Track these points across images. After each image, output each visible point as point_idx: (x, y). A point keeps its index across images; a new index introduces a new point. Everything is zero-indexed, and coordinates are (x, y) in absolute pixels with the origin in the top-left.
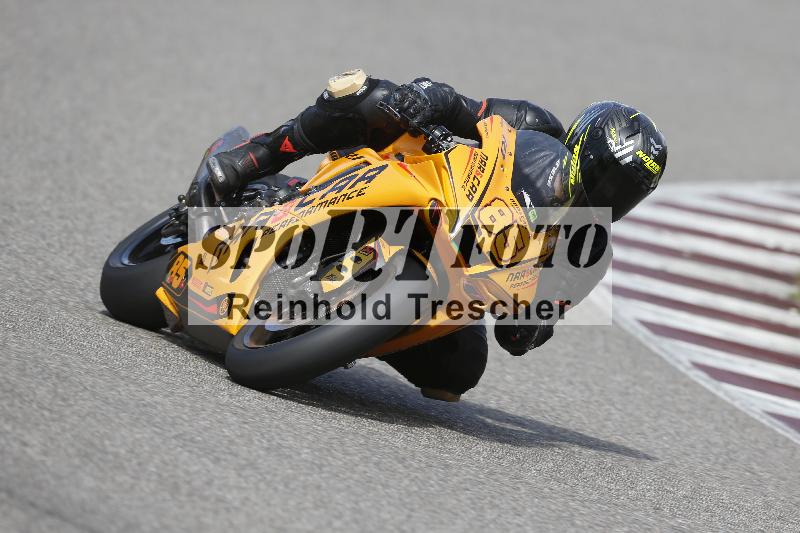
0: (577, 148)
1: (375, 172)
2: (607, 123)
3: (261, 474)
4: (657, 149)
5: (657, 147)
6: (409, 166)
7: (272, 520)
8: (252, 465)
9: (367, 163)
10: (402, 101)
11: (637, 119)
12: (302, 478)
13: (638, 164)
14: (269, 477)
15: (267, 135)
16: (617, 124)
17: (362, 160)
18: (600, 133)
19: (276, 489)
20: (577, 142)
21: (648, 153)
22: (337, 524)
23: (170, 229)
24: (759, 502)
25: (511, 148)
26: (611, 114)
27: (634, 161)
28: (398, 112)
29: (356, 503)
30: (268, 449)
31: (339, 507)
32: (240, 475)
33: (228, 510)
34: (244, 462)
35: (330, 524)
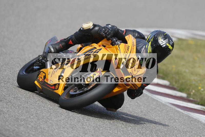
0: (150, 43)
1: (98, 51)
2: (158, 36)
3: (12, 104)
4: (172, 43)
5: (172, 42)
6: (108, 49)
7: (15, 116)
8: (10, 102)
9: (95, 48)
10: (105, 31)
11: (166, 35)
12: (23, 105)
13: (167, 47)
14: (14, 105)
15: (65, 39)
16: (161, 36)
17: (94, 47)
18: (157, 39)
19: (16, 108)
20: (150, 41)
21: (169, 44)
22: (32, 117)
23: (37, 64)
24: (140, 111)
25: (135, 44)
26: (159, 33)
27: (166, 46)
28: (104, 34)
29: (37, 111)
30: (14, 98)
31: (32, 113)
32: (7, 105)
33: (4, 114)
34: (8, 101)
35: (30, 117)
